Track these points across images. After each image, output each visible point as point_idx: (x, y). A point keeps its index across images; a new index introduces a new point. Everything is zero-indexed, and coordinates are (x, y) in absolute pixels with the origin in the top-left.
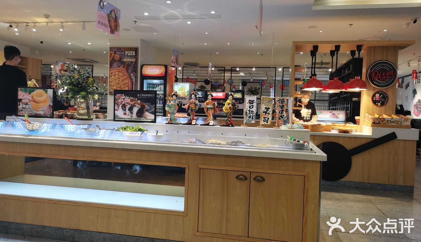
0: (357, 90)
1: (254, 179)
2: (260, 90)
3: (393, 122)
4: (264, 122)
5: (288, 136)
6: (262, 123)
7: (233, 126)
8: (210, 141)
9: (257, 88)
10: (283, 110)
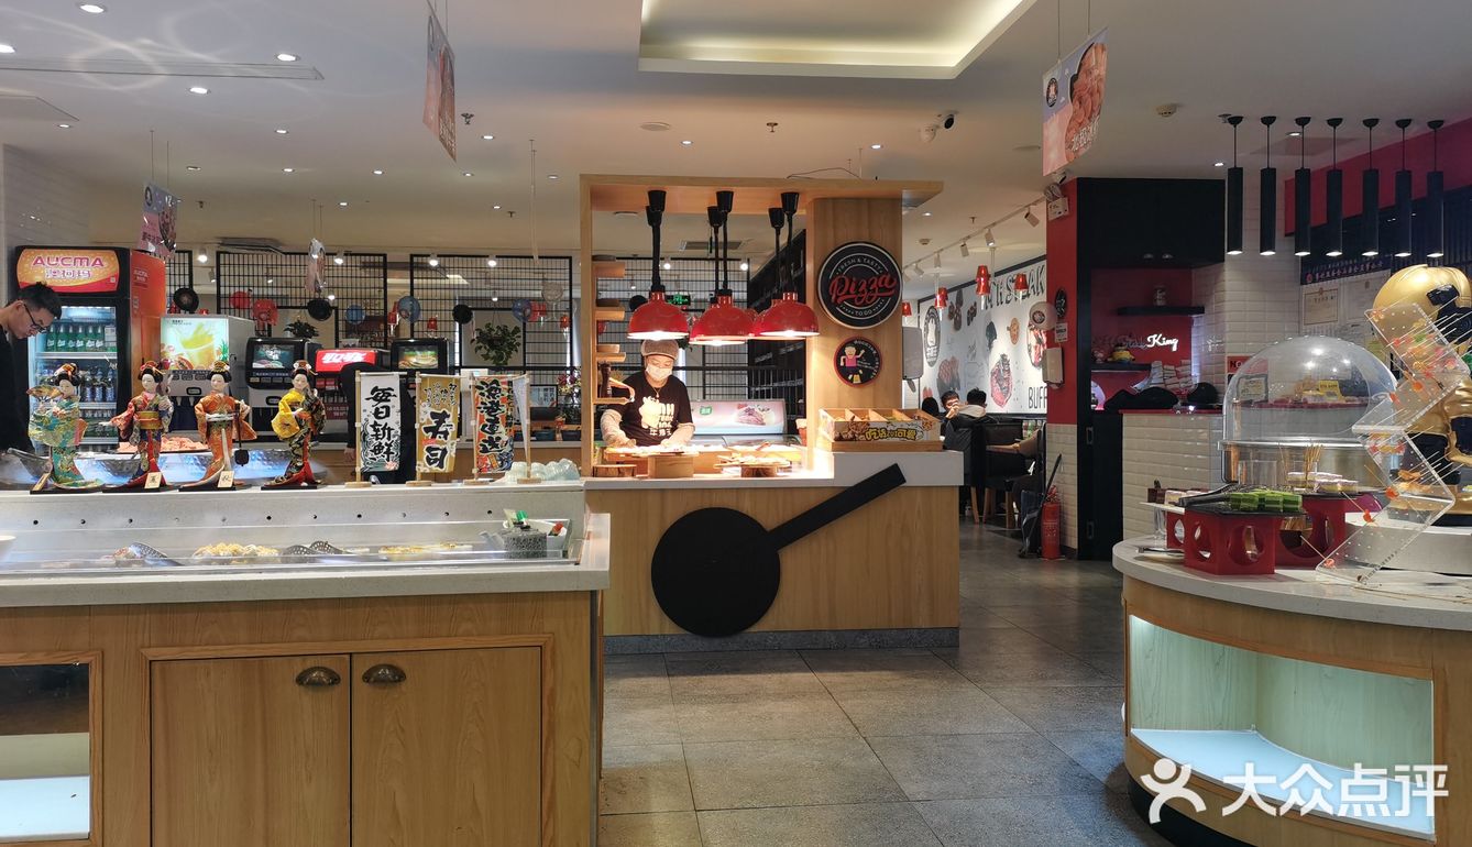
0: (789, 335)
1: (367, 678)
2: (521, 334)
3: (892, 433)
4: (430, 464)
5: (506, 511)
6: (422, 467)
7: (313, 485)
8: (209, 551)
9: (511, 329)
10: (496, 421)
